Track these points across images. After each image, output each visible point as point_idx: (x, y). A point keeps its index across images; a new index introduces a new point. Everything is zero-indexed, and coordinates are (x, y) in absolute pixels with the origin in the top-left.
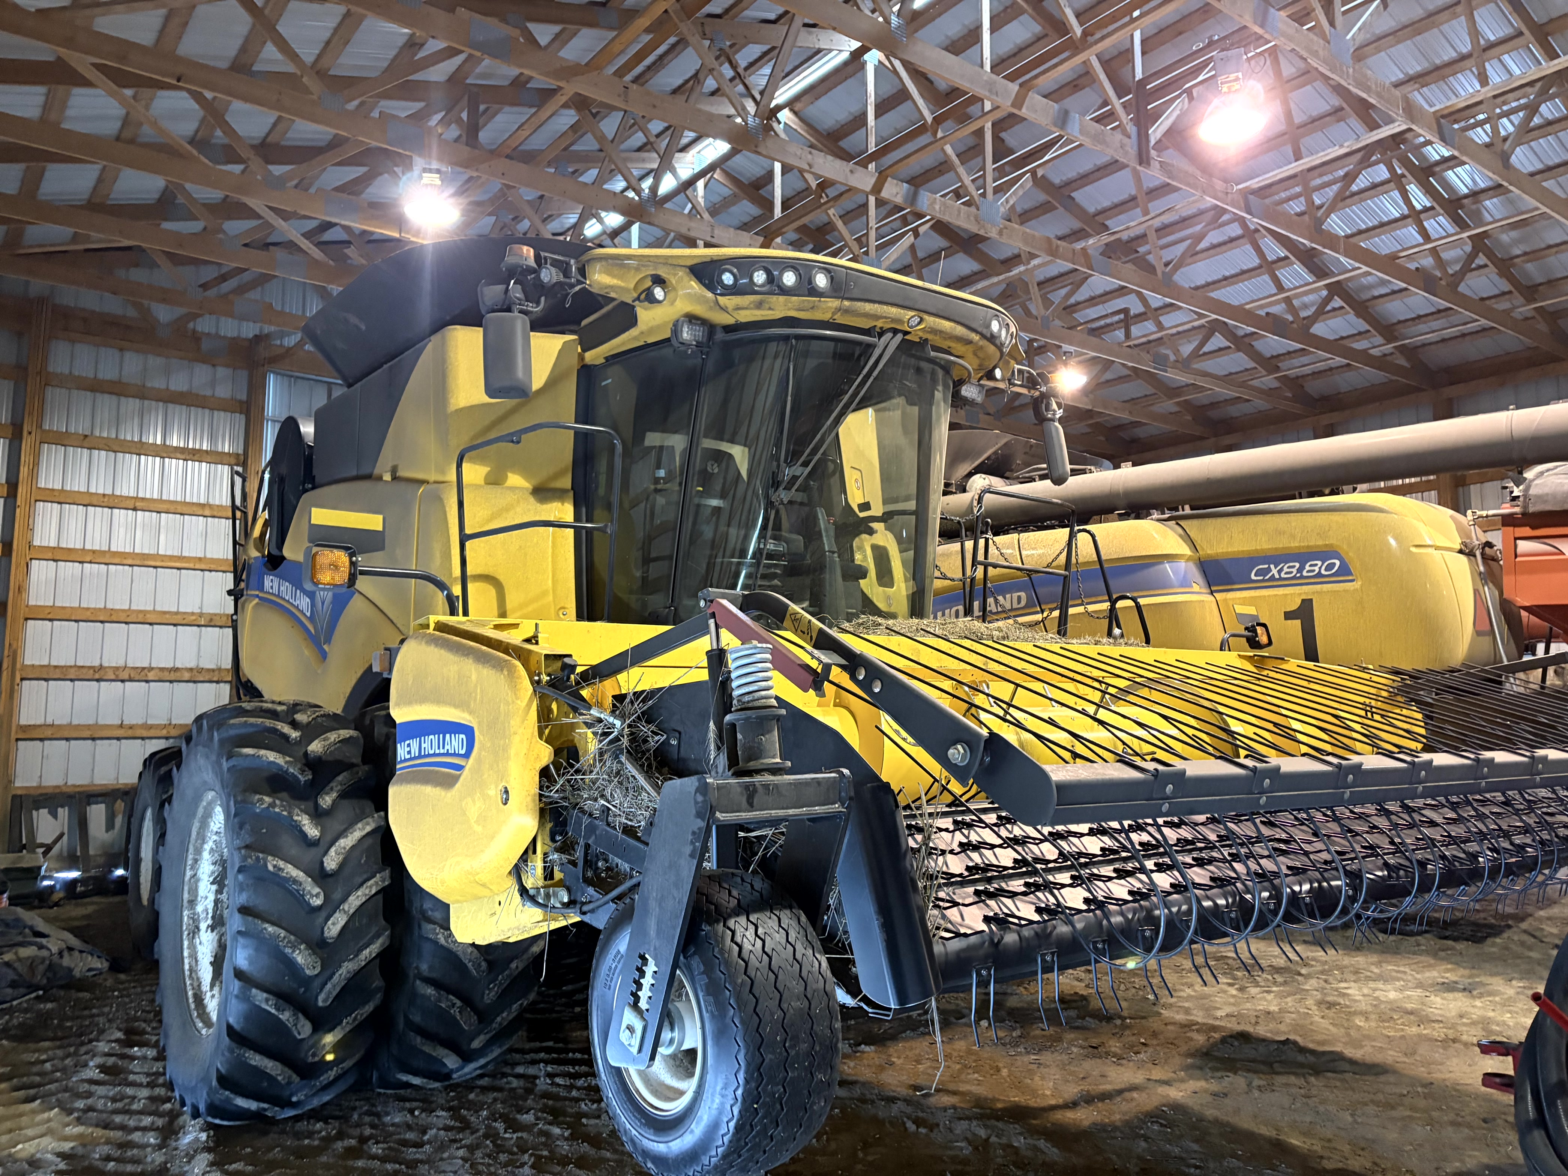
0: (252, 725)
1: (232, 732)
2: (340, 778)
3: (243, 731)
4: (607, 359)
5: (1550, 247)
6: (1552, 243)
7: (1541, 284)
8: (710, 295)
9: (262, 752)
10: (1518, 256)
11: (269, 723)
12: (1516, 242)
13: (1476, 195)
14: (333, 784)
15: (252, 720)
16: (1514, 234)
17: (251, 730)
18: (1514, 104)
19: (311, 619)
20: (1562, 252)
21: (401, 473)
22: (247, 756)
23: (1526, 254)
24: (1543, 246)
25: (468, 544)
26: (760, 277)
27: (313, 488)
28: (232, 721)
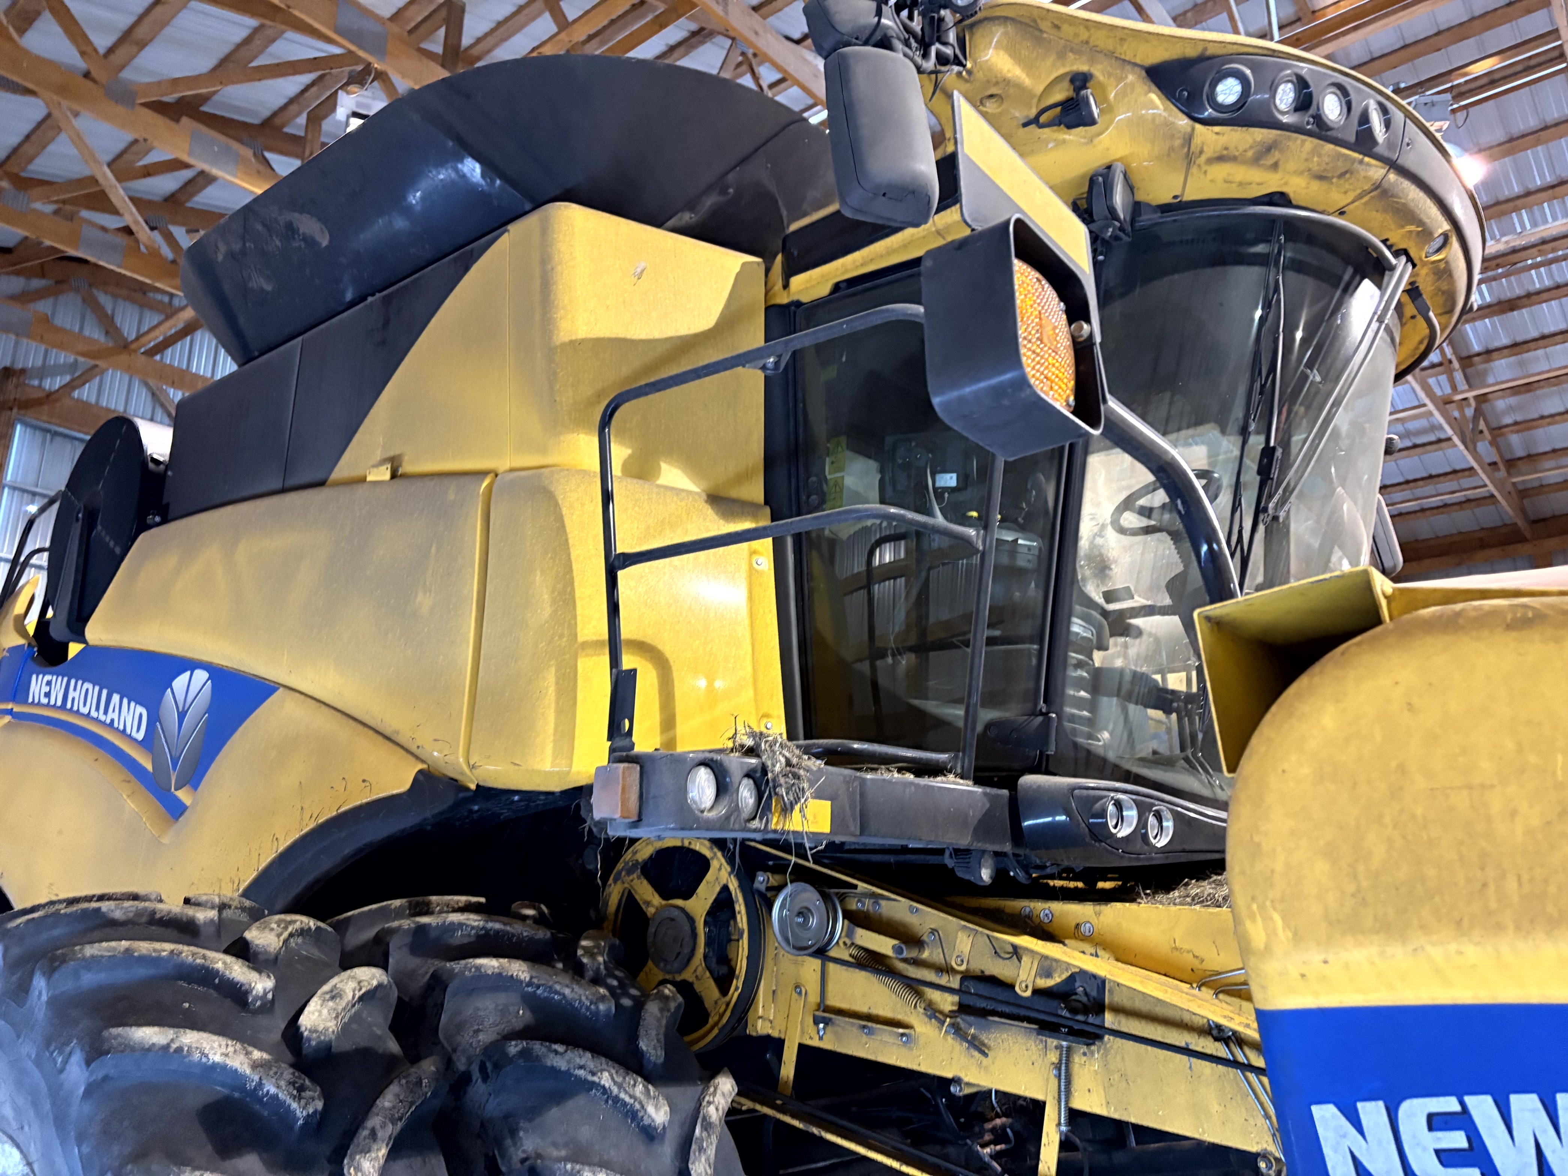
0: (145, 960)
1: (89, 979)
2: (387, 1101)
3: (121, 976)
4: (837, 287)
5: (1542, 417)
6: (1546, 413)
7: (1520, 459)
8: (1183, 122)
9: (189, 1038)
10: (1507, 426)
11: (188, 953)
12: (1511, 409)
13: (1488, 353)
14: (374, 1121)
15: (144, 947)
16: (1512, 400)
17: (141, 972)
18: (1551, 256)
19: (148, 743)
20: (1556, 423)
21: (407, 467)
22: (148, 1050)
23: (1516, 423)
24: (1536, 416)
25: (621, 574)
26: (1285, 96)
27: (165, 521)
28: (90, 950)
